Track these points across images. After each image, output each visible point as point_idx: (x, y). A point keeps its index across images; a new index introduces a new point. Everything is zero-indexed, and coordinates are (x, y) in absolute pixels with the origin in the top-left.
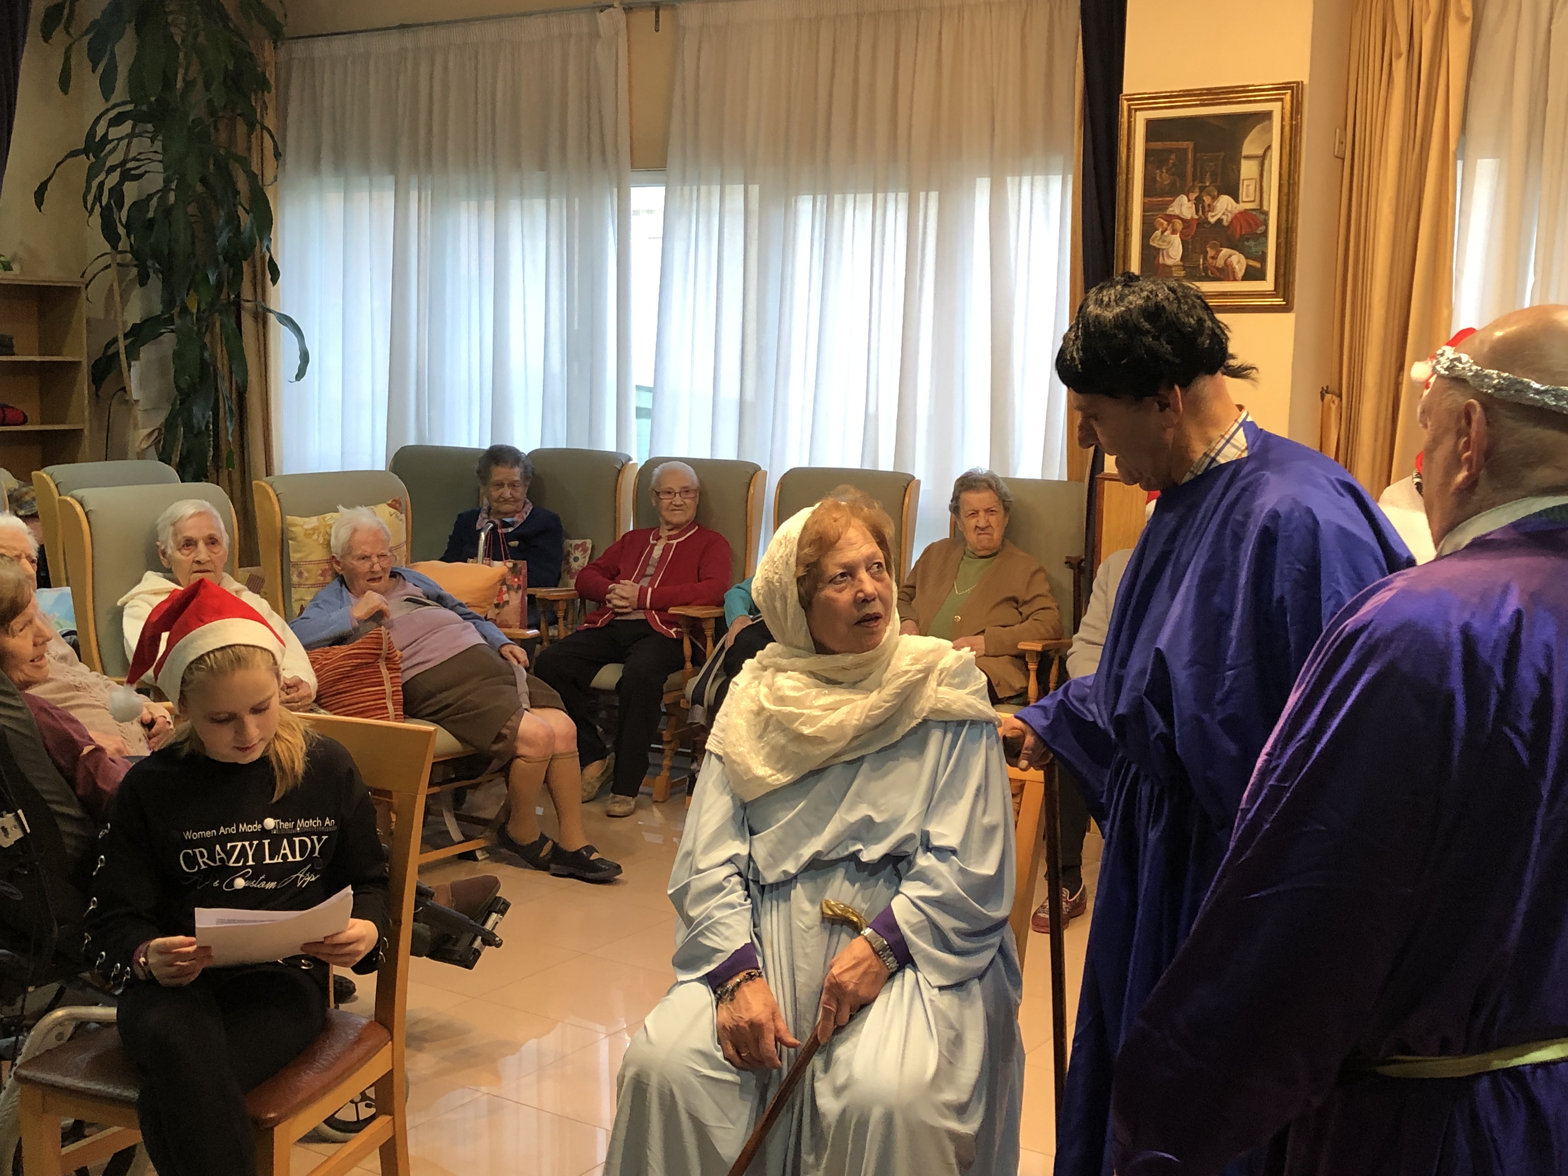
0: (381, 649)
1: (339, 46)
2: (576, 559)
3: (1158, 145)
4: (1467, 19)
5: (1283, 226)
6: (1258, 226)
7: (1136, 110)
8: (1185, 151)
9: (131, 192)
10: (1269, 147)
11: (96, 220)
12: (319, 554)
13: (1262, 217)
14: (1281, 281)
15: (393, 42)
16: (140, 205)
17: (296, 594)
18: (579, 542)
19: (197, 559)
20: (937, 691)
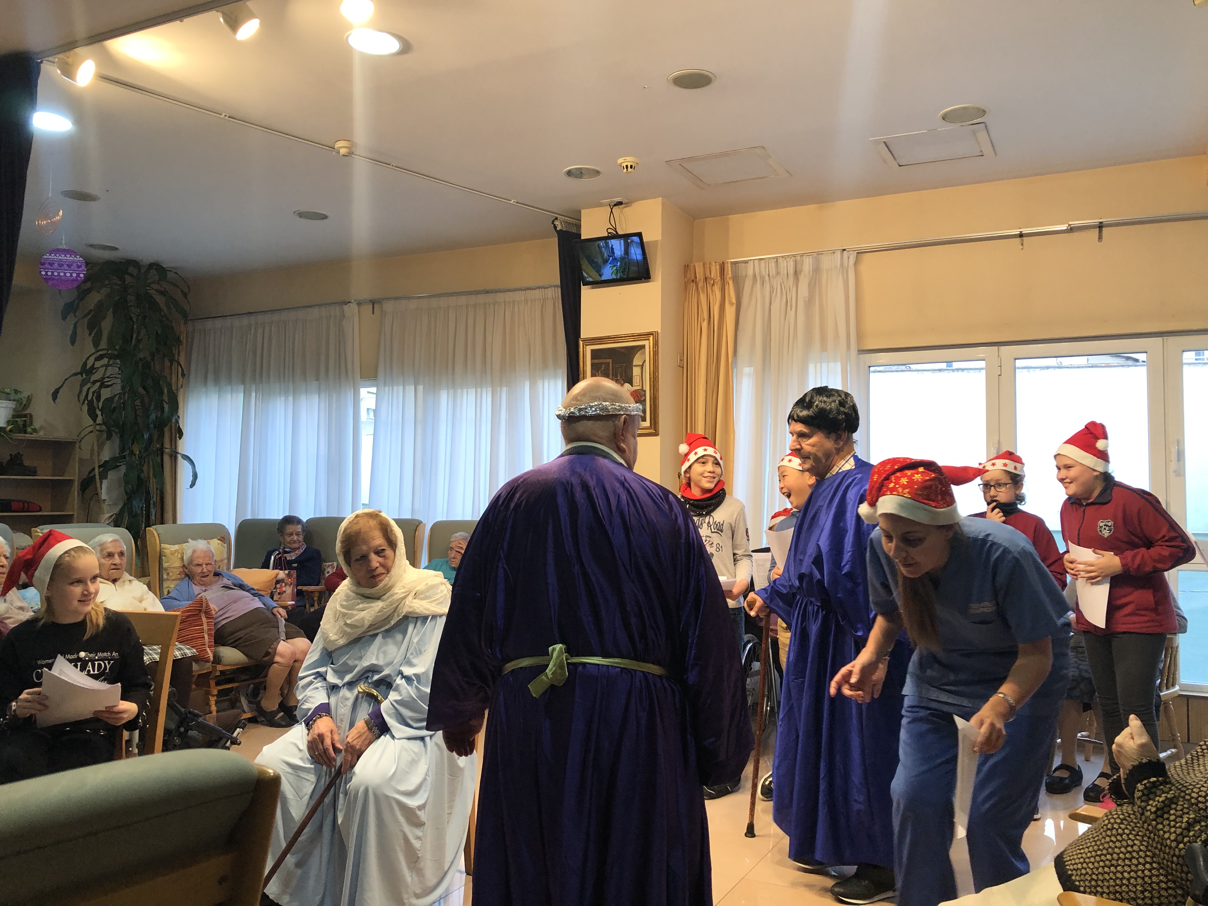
0: (202, 607)
1: (218, 323)
2: (328, 572)
3: (597, 361)
4: (734, 304)
5: (652, 397)
6: (641, 397)
7: (586, 345)
8: (609, 363)
9: (106, 393)
10: (645, 361)
11: (85, 408)
12: (178, 564)
13: (643, 393)
14: (653, 422)
15: (245, 321)
16: (109, 400)
17: (165, 584)
18: (330, 563)
19: (114, 563)
20: (411, 602)
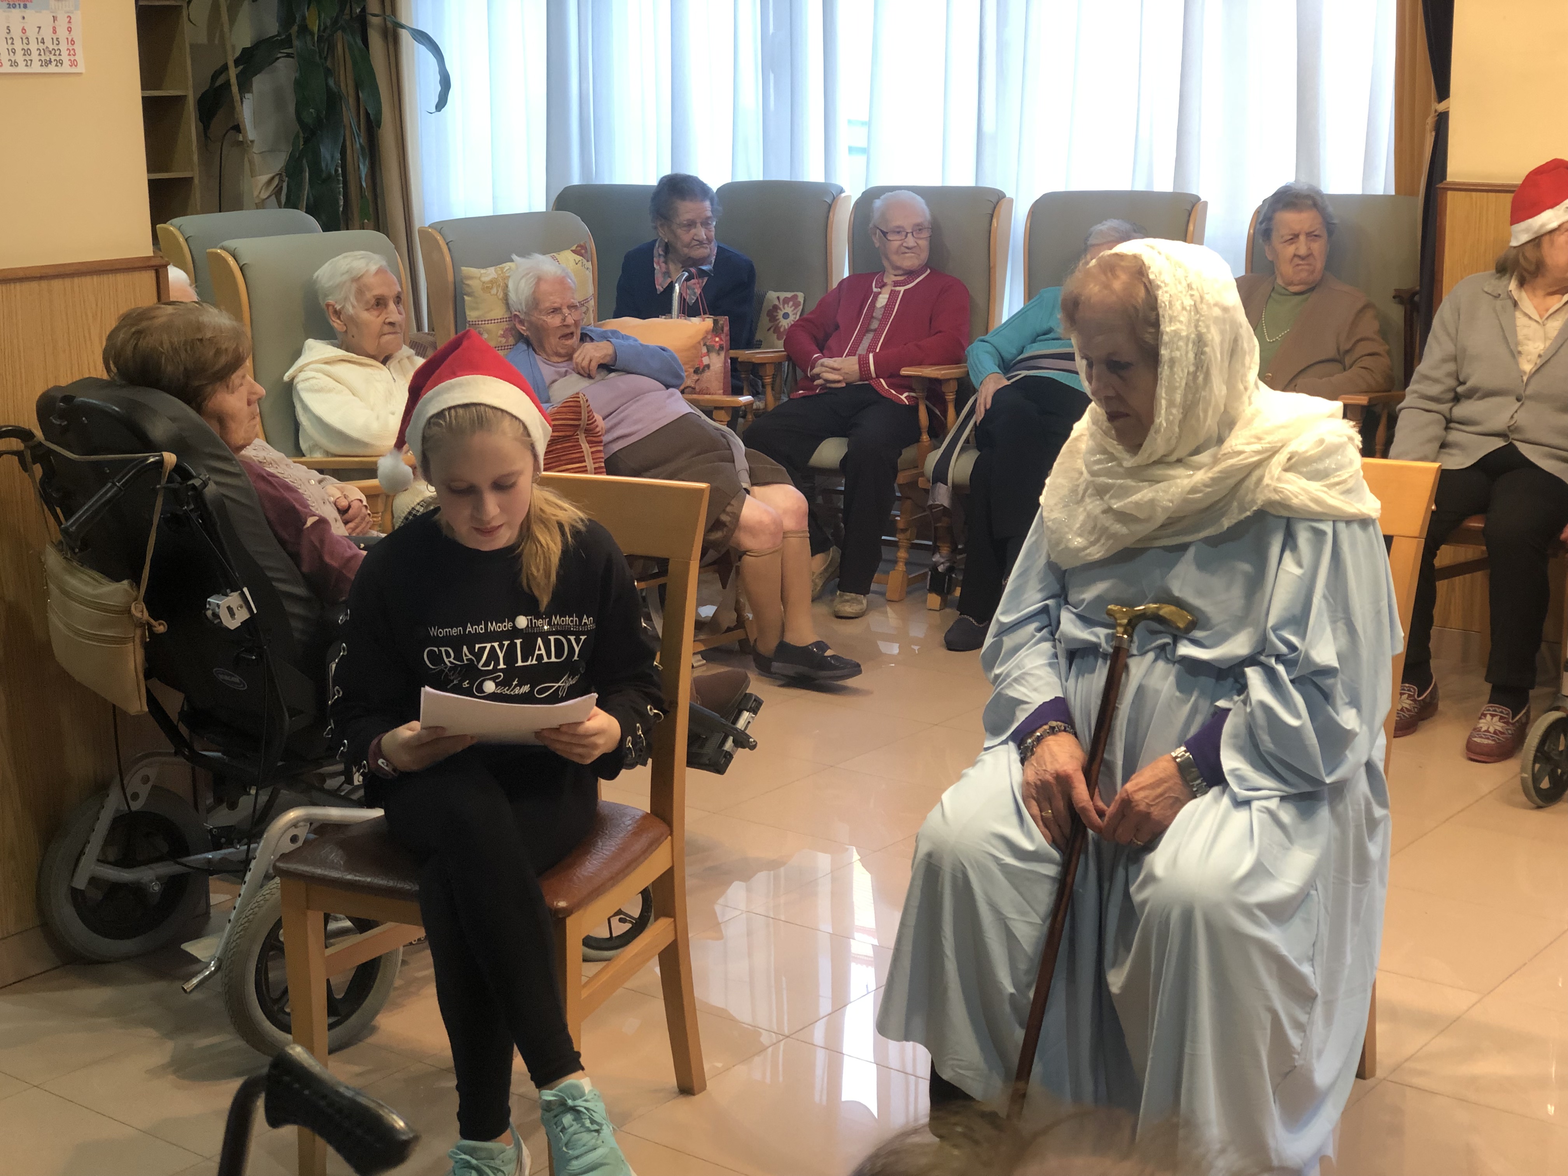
0: (580, 419)
2: (786, 316)
12: (499, 312)
18: (789, 295)
19: (388, 320)
20: (1279, 479)
